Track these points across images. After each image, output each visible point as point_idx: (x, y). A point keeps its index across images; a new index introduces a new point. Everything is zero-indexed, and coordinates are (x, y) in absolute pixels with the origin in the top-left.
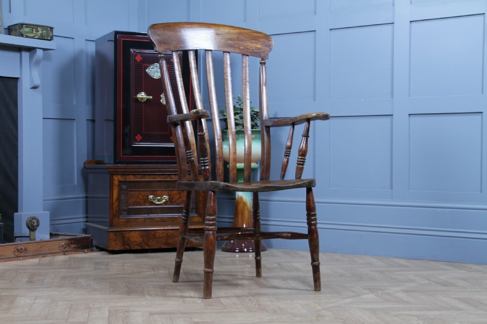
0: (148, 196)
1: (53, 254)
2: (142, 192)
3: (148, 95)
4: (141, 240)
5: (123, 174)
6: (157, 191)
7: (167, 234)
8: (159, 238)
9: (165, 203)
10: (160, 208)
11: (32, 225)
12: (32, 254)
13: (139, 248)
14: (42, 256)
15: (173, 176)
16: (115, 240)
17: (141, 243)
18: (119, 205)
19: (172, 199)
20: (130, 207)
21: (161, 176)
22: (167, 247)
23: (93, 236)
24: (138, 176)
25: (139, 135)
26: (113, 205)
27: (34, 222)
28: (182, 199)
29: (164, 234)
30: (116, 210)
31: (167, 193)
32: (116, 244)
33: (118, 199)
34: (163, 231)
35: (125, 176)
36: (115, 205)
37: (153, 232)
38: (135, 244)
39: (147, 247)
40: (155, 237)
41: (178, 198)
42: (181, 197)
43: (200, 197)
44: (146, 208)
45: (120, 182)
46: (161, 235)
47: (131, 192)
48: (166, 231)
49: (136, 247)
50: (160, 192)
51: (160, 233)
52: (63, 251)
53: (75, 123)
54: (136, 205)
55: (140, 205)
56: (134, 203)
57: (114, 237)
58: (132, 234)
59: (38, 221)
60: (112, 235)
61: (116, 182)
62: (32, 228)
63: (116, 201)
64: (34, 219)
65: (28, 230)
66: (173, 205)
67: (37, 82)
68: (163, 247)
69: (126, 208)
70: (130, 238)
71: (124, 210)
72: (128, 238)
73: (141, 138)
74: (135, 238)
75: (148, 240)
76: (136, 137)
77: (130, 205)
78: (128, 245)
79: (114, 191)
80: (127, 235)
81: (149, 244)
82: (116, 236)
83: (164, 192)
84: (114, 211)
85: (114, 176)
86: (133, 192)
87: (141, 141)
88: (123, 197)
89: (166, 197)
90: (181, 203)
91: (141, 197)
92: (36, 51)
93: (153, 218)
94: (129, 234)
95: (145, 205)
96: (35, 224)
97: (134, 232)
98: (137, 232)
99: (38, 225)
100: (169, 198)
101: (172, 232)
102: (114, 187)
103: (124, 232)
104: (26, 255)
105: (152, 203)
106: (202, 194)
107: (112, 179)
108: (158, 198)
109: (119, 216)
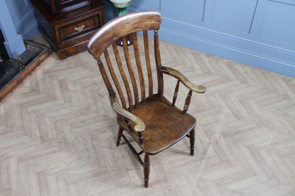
0: (74, 29)
1: (34, 70)
2: (71, 28)
4: (75, 50)
5: (59, 24)
6: (78, 25)
8: (83, 46)
9: (84, 29)
10: (81, 32)
12: (24, 76)
14: (29, 74)
17: (75, 52)
18: (60, 38)
19: (87, 25)
20: (66, 37)
24: (67, 22)
27: (20, 59)
28: (92, 24)
30: (60, 41)
31: (83, 24)
32: (63, 56)
33: (60, 35)
34: (85, 43)
36: (58, 39)
37: (80, 45)
38: (72, 53)
40: (81, 47)
41: (89, 24)
43: (101, 21)
44: (74, 34)
45: (59, 28)
47: (65, 30)
50: (80, 25)
51: (83, 44)
52: (37, 65)
54: (69, 35)
55: (71, 34)
60: (60, 53)
61: (57, 29)
64: (20, 57)
66: (87, 28)
69: (64, 38)
72: (69, 52)
74: (72, 50)
77: (66, 36)
78: (69, 54)
79: (57, 33)
80: (67, 51)
81: (79, 50)
82: (62, 53)
88: (61, 33)
89: (83, 26)
90: (91, 26)
91: (70, 30)
93: (79, 38)
94: (69, 50)
98: (72, 48)
100: (85, 26)
102: (56, 31)
105: (77, 31)
106: (101, 19)
107: (54, 28)
108: (80, 27)
109: (61, 43)
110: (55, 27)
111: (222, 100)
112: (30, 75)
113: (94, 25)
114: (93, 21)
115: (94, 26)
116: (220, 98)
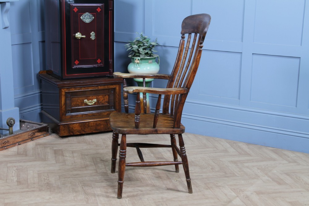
0: (83, 100)
1: (25, 141)
2: (80, 98)
3: (82, 35)
4: (80, 128)
5: (69, 87)
6: (89, 96)
7: (96, 124)
8: (91, 126)
9: (95, 104)
10: (92, 107)
11: (10, 123)
12: (12, 143)
13: (79, 133)
15: (99, 87)
16: (64, 130)
17: (80, 130)
18: (66, 108)
19: (99, 101)
21: (92, 87)
22: (96, 132)
23: (48, 125)
24: (77, 88)
25: (77, 61)
26: (62, 108)
27: (12, 122)
28: (105, 100)
29: (95, 124)
30: (64, 111)
31: (95, 98)
32: (64, 132)
33: (65, 104)
34: (94, 122)
35: (69, 89)
36: (63, 107)
37: (88, 124)
38: (77, 131)
39: (84, 133)
40: (89, 126)
41: (103, 100)
42: (104, 99)
43: (117, 99)
44: (82, 108)
45: (66, 92)
46: (92, 125)
47: (73, 98)
48: (96, 122)
49: (77, 133)
50: (91, 97)
51: (92, 124)
52: (31, 138)
53: (31, 45)
54: (76, 106)
55: (79, 106)
56: (75, 105)
57: (63, 128)
58: (74, 125)
59: (14, 121)
60: (62, 127)
61: (63, 93)
62: (11, 126)
63: (64, 105)
64: (12, 120)
65: (8, 126)
66: (99, 104)
67: (7, 24)
68: (94, 132)
69: (70, 109)
70: (73, 128)
71: (69, 110)
72: (72, 128)
73: (78, 62)
74: (77, 128)
75: (84, 128)
76: (75, 62)
77: (72, 107)
78: (72, 132)
79: (62, 99)
80: (71, 126)
81: (85, 131)
82: (64, 127)
83: (94, 97)
84: (63, 111)
85: (62, 89)
86: (74, 98)
87: (78, 64)
88: (68, 102)
89: (95, 100)
90: (105, 103)
91: (79, 101)
92: (6, 4)
93: (87, 114)
94: (73, 126)
95: (82, 106)
96: (13, 123)
97: (75, 124)
98: (78, 124)
99: (14, 123)
100: (97, 101)
101: (99, 122)
102: (62, 96)
103: (70, 125)
104: (9, 144)
105: (86, 104)
106: (118, 97)
107: (60, 92)
108: (90, 101)
109: (65, 115)
110: (63, 90)
111: (260, 172)
112: (19, 144)
113: (108, 102)
114: (108, 97)
115: (108, 105)
116: (258, 170)
